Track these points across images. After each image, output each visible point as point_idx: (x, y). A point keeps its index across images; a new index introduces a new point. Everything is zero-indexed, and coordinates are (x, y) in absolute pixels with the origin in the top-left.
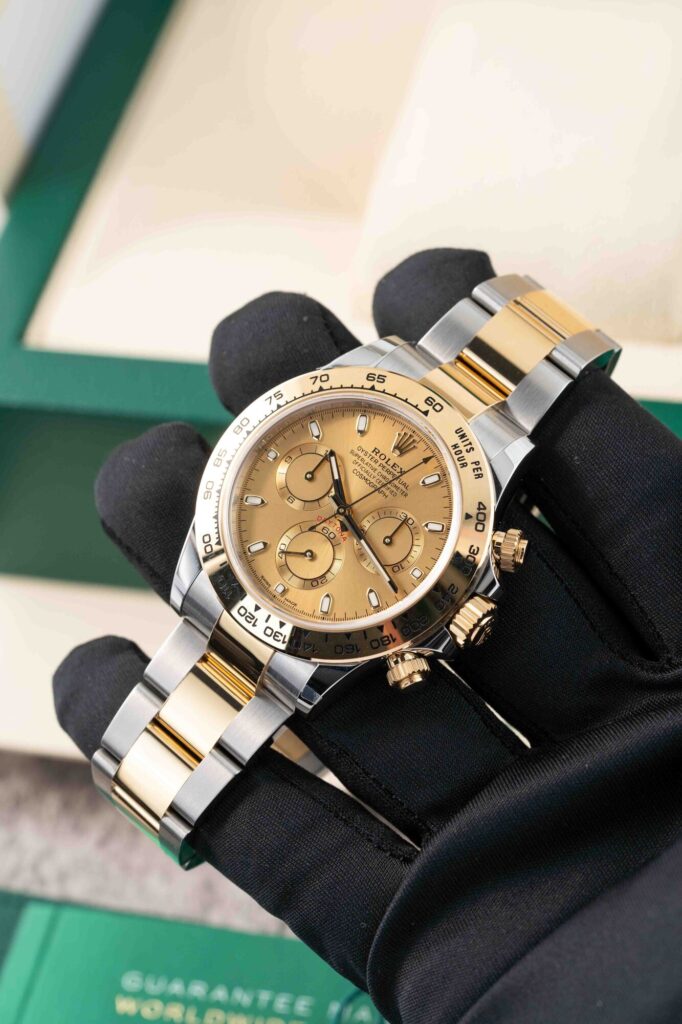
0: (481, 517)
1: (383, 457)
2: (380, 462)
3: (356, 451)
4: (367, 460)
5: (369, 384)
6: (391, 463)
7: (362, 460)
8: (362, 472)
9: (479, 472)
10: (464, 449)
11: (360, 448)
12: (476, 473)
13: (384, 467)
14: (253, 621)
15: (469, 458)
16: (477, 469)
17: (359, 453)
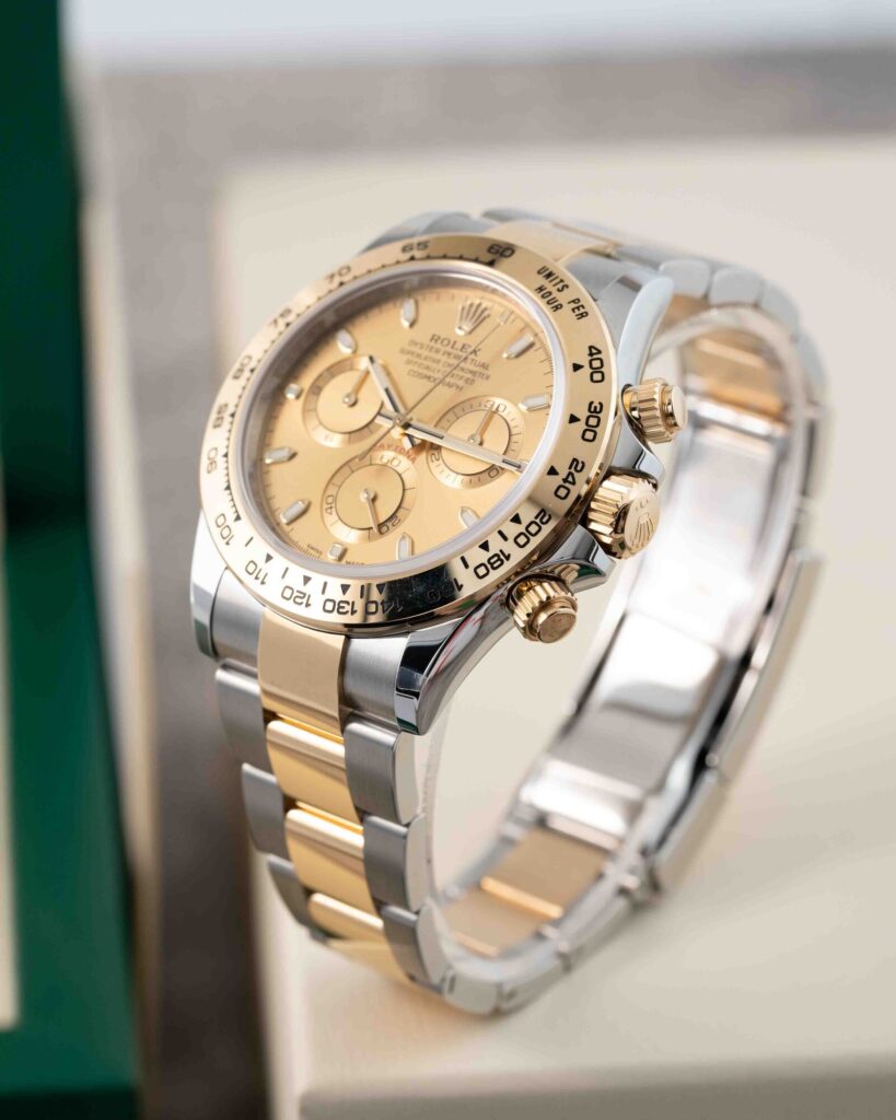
0: (596, 364)
1: (446, 342)
2: (443, 349)
3: (408, 348)
4: (425, 353)
5: (408, 256)
6: (459, 346)
7: (419, 356)
8: (420, 371)
9: (582, 310)
10: (554, 290)
11: (414, 343)
12: (577, 312)
13: (449, 354)
14: (305, 601)
15: (563, 298)
16: (578, 308)
17: (413, 349)
